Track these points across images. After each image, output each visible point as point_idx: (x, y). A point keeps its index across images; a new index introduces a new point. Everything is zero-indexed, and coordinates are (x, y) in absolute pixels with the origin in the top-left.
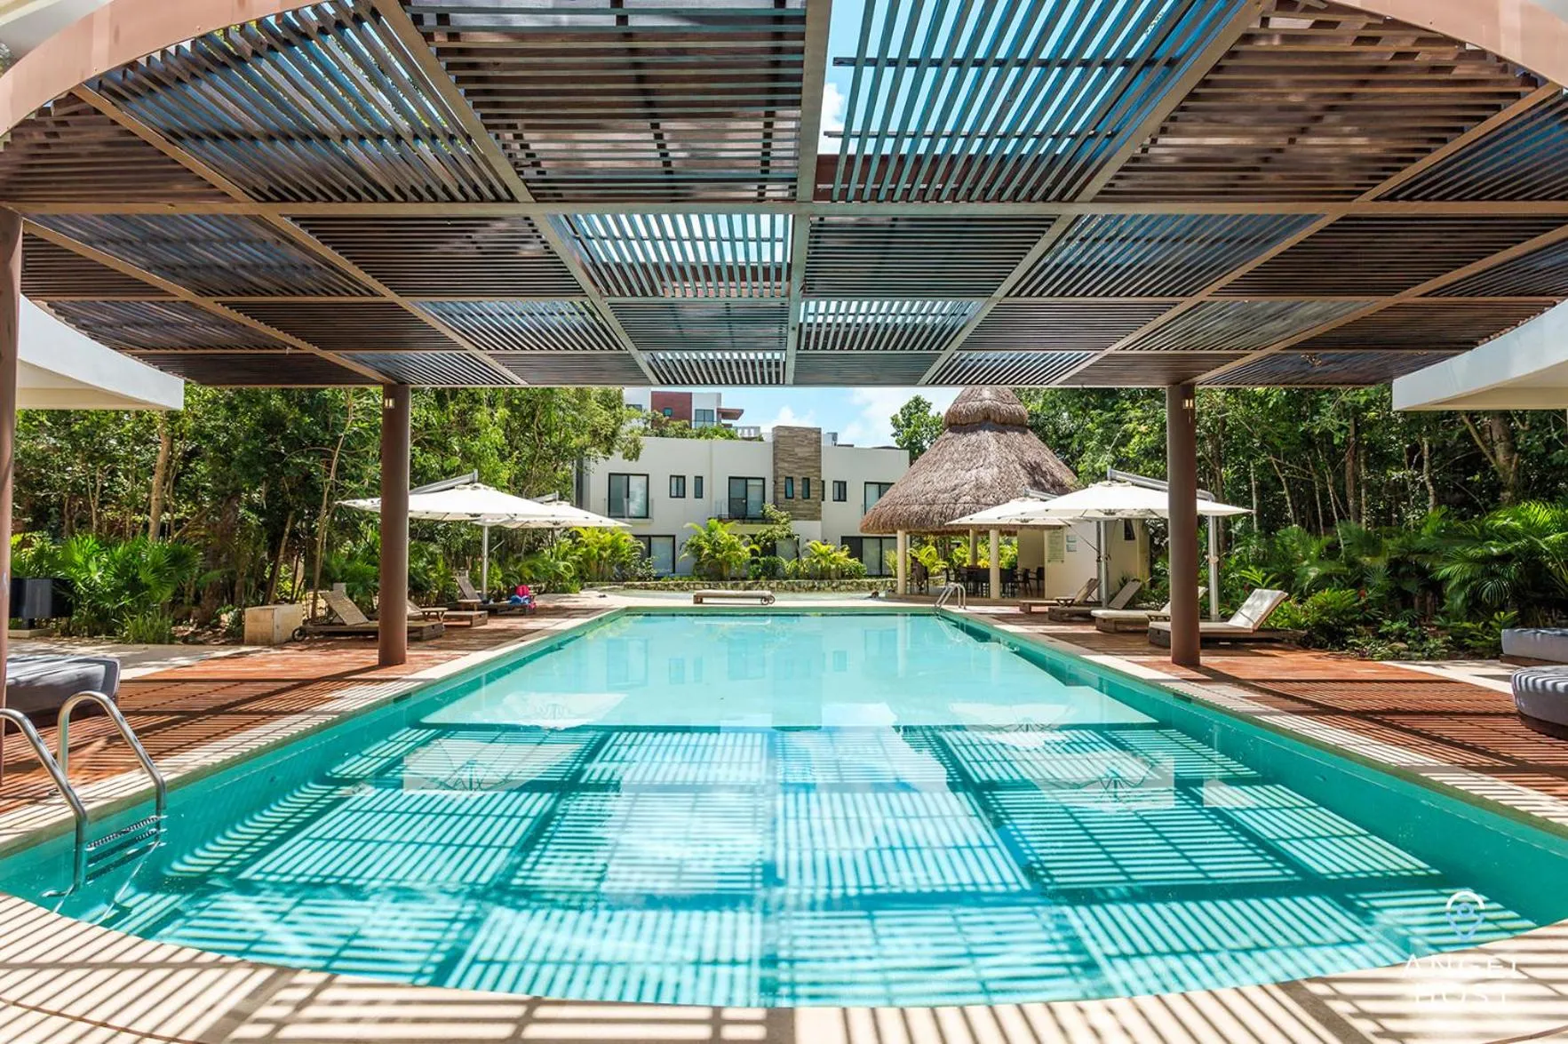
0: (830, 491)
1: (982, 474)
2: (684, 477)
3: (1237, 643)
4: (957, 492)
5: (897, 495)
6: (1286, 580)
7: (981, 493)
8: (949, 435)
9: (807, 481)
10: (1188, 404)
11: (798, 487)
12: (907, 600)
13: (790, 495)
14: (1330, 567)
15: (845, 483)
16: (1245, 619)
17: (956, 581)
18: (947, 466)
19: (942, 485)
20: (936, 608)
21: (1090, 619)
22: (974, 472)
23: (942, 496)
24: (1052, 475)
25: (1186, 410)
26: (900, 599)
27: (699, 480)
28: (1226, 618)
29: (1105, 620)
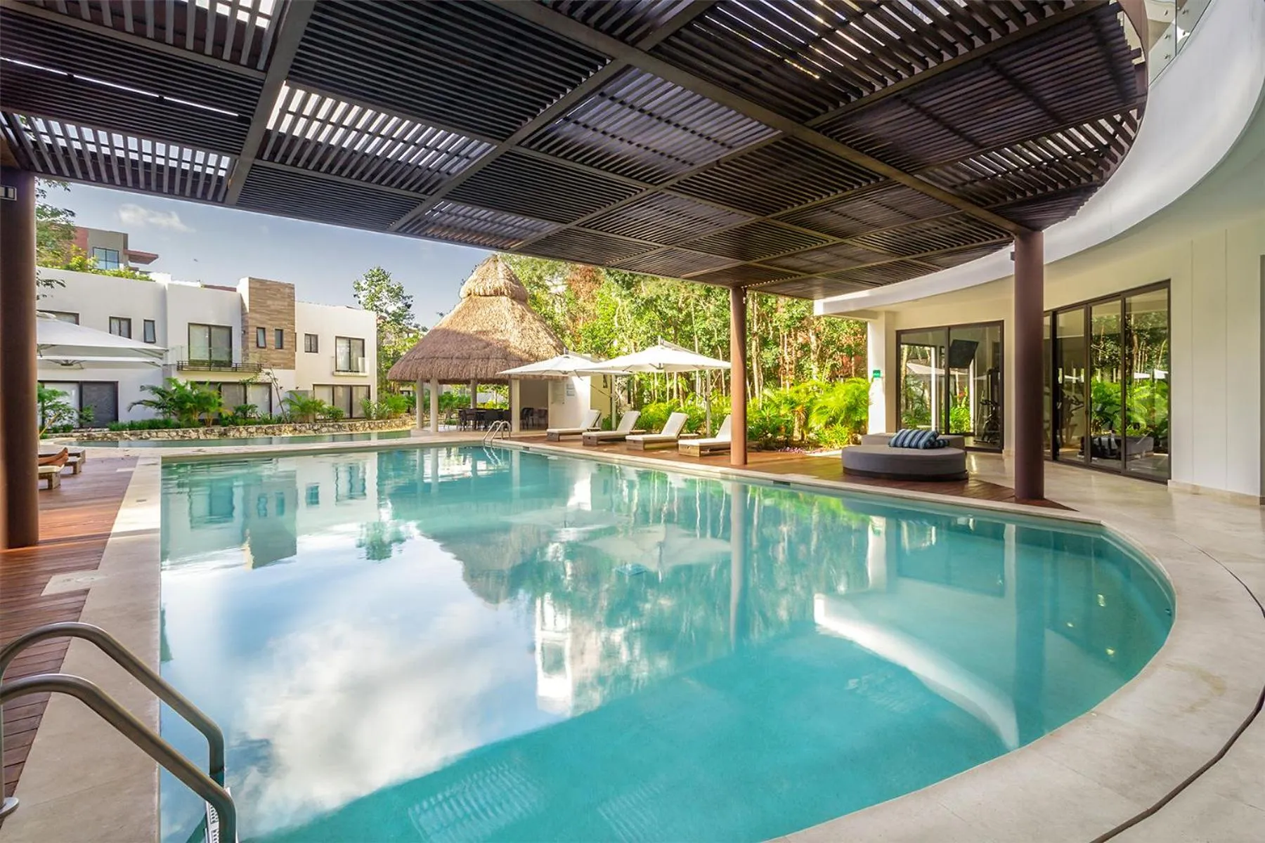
0: (301, 343)
2: (129, 321)
9: (280, 332)
11: (271, 338)
13: (261, 344)
15: (316, 337)
27: (149, 323)
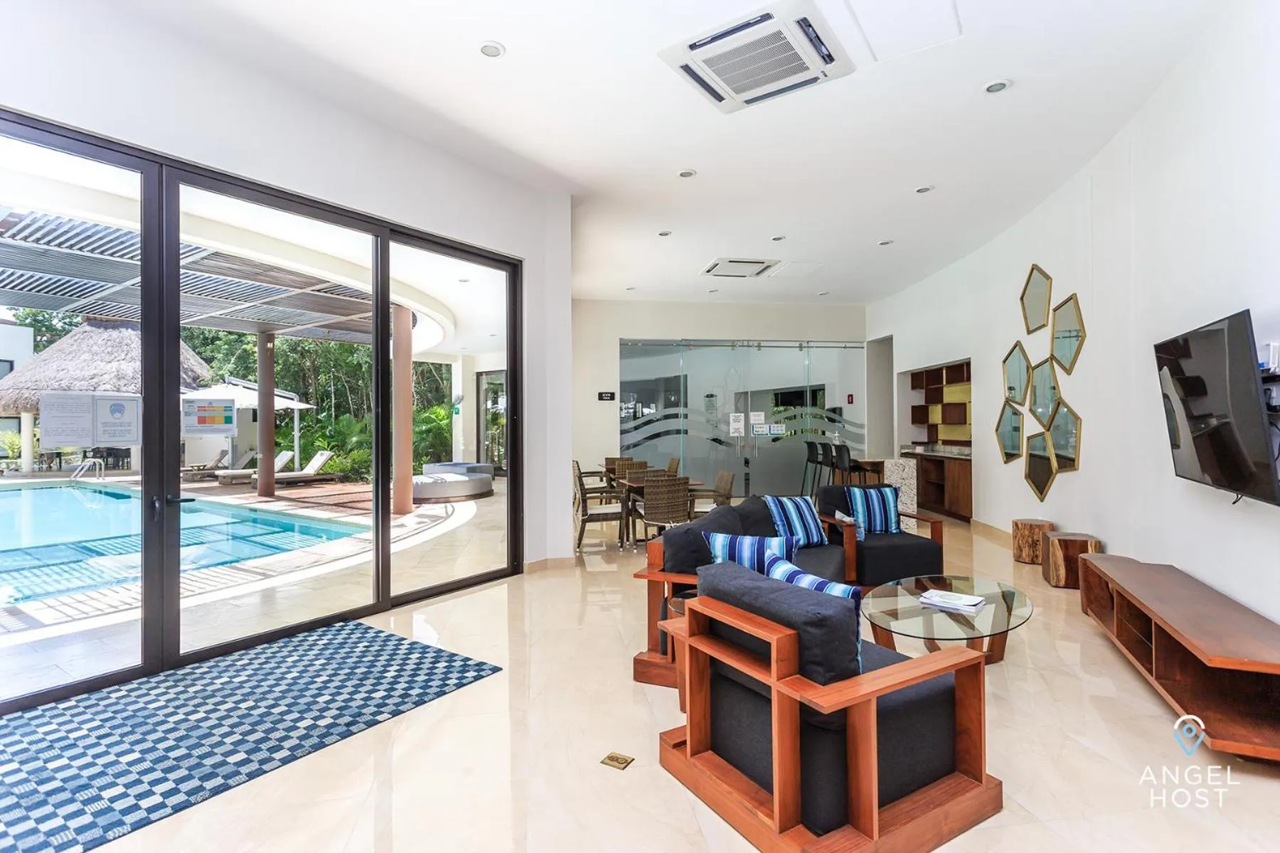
1: (122, 367)
3: (308, 482)
4: (96, 380)
5: (23, 379)
6: (339, 445)
7: (122, 382)
8: (88, 328)
10: (270, 345)
12: (34, 477)
14: (363, 437)
16: (311, 469)
17: (94, 457)
18: (84, 356)
19: (78, 374)
20: (71, 481)
21: (216, 477)
22: (115, 364)
23: (78, 384)
24: (192, 371)
25: (269, 349)
26: (25, 476)
28: (302, 469)
29: (224, 477)
